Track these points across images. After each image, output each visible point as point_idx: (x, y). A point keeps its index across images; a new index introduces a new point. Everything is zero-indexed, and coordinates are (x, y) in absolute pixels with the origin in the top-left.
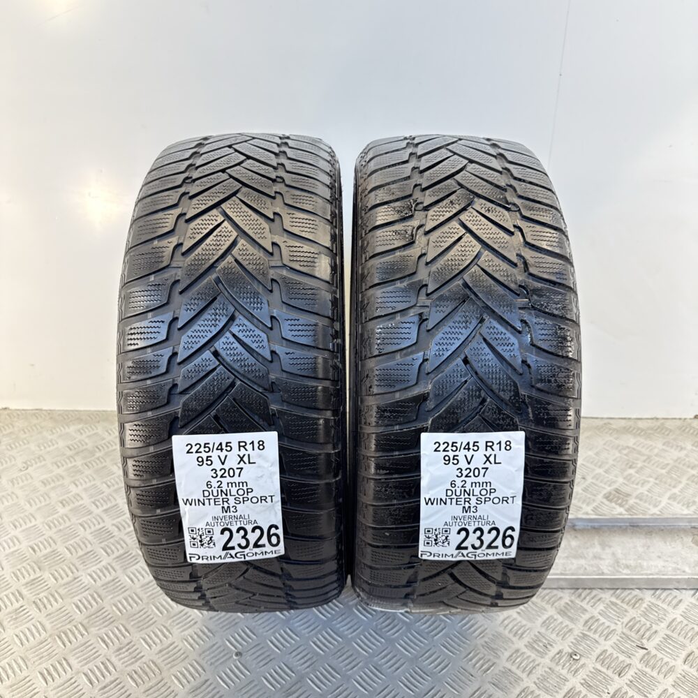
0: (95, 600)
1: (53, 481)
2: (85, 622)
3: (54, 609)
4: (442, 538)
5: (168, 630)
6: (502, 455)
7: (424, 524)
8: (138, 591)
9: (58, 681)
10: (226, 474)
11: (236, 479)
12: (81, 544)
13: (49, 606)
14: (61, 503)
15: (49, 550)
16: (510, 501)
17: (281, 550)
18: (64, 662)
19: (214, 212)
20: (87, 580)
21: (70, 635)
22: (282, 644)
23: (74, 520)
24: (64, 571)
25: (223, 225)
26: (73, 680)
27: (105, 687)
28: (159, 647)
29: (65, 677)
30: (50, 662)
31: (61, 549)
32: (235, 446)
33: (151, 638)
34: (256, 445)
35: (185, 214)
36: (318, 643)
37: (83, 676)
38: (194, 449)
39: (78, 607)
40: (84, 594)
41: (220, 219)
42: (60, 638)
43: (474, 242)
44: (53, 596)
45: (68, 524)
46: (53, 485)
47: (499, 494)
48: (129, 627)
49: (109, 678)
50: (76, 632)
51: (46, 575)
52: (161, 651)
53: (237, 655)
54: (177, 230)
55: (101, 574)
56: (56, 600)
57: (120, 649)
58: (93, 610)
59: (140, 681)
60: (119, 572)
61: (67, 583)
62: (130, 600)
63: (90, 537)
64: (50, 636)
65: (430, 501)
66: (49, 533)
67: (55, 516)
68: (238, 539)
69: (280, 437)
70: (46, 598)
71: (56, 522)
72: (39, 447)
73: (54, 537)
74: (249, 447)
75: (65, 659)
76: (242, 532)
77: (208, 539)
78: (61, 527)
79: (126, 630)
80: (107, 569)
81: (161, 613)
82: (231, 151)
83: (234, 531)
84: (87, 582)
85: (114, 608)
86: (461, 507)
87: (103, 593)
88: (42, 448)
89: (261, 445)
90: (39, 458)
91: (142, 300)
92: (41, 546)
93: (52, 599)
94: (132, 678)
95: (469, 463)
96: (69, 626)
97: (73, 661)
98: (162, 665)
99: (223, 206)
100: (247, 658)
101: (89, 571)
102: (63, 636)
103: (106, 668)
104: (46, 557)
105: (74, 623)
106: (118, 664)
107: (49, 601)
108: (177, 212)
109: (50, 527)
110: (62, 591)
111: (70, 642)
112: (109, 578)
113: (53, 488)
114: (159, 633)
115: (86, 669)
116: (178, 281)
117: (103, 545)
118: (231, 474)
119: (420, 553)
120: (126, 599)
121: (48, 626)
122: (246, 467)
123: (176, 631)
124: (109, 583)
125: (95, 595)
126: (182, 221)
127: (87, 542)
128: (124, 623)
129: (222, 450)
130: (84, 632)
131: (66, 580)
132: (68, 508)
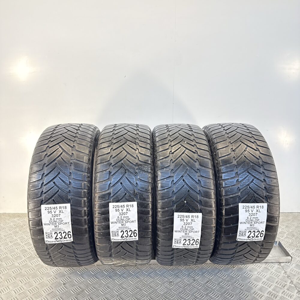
0: (19, 270)
1: (8, 235)
2: (15, 277)
3: (5, 273)
4: (116, 234)
5: (42, 278)
6: (131, 208)
7: (111, 230)
8: (34, 267)
9: (5, 293)
10: (56, 216)
11: (58, 217)
12: (16, 254)
13: (4, 272)
14: (10, 242)
15: (5, 256)
16: (134, 222)
17: (72, 240)
18: (7, 288)
19: (57, 145)
20: (17, 264)
21: (10, 280)
22: (78, 281)
23: (14, 247)
24: (9, 262)
25: (59, 149)
26: (10, 293)
27: (20, 294)
28: (39, 283)
29: (7, 292)
30: (3, 288)
31: (9, 256)
32: (58, 208)
33: (36, 280)
34: (64, 207)
35: (49, 146)
36: (90, 281)
37: (13, 291)
38: (47, 209)
39: (13, 272)
40: (16, 269)
41: (58, 147)
42: (6, 281)
43: (125, 152)
44: (5, 269)
45: (12, 248)
46: (8, 236)
47: (131, 220)
48: (29, 277)
49: (21, 292)
50: (12, 279)
51: (4, 263)
52: (39, 284)
53: (63, 284)
54: (46, 150)
55: (22, 263)
56: (6, 270)
57: (26, 284)
58: (18, 273)
59: (31, 292)
60: (28, 262)
61: (10, 266)
62: (30, 270)
63: (19, 252)
64: (3, 280)
65: (112, 223)
66: (5, 251)
67: (8, 246)
68: (59, 236)
69: (71, 205)
70: (3, 270)
71: (8, 248)
72: (4, 225)
73: (7, 252)
74: (62, 208)
75: (8, 287)
76: (60, 234)
77: (51, 236)
78: (10, 249)
79: (28, 278)
80: (24, 261)
81: (40, 273)
82: (64, 129)
83: (58, 233)
84: (17, 265)
85: (25, 272)
86: (121, 224)
87: (22, 268)
88: (5, 225)
89: (66, 207)
90: (3, 228)
91: (35, 169)
92: (2, 255)
93: (5, 270)
94: (29, 291)
95: (122, 211)
96: (10, 278)
97: (10, 287)
98: (39, 288)
99: (60, 144)
100: (67, 285)
101: (18, 262)
102: (7, 280)
103: (21, 289)
104: (4, 258)
105: (12, 277)
106: (25, 288)
107: (4, 271)
108: (47, 145)
109: (6, 249)
110: (8, 268)
111: (10, 282)
112: (24, 264)
113: (8, 238)
114: (39, 279)
115: (14, 289)
116: (45, 164)
117: (23, 254)
118: (57, 216)
119: (111, 239)
120: (29, 270)
121: (3, 278)
122: (61, 214)
123: (45, 278)
124: (24, 265)
125: (19, 269)
126: (48, 148)
127: (18, 254)
128: (28, 276)
129: (55, 209)
130: (14, 279)
131: (10, 264)
132: (12, 243)
